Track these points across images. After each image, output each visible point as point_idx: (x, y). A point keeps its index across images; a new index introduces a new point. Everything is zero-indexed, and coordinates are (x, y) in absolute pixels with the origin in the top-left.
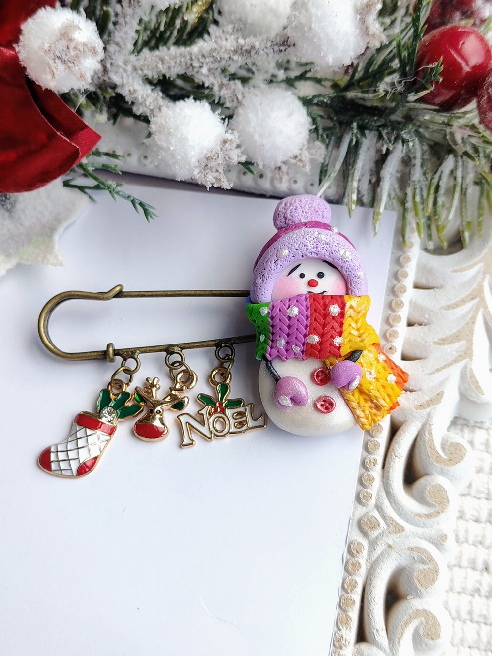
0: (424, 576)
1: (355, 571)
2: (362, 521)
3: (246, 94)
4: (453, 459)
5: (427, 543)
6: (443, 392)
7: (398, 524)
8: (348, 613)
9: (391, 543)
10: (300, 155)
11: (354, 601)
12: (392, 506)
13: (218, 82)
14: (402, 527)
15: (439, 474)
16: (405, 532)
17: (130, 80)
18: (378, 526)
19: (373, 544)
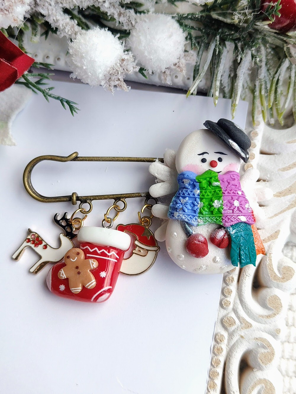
0: (264, 357)
1: (219, 354)
2: (223, 320)
3: (138, 20)
4: (285, 277)
5: (267, 334)
6: (279, 231)
7: (248, 322)
8: (214, 381)
9: (243, 335)
10: (179, 62)
11: (218, 373)
12: (243, 309)
13: (117, 12)
14: (250, 324)
15: (276, 288)
16: (252, 327)
17: (54, 12)
18: (234, 324)
19: (231, 335)
